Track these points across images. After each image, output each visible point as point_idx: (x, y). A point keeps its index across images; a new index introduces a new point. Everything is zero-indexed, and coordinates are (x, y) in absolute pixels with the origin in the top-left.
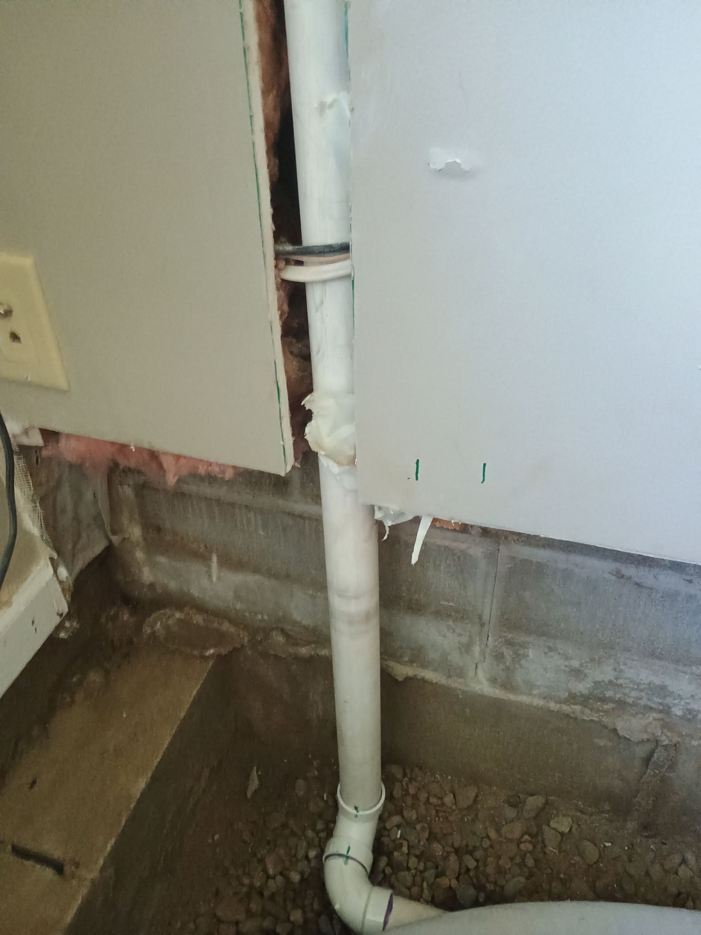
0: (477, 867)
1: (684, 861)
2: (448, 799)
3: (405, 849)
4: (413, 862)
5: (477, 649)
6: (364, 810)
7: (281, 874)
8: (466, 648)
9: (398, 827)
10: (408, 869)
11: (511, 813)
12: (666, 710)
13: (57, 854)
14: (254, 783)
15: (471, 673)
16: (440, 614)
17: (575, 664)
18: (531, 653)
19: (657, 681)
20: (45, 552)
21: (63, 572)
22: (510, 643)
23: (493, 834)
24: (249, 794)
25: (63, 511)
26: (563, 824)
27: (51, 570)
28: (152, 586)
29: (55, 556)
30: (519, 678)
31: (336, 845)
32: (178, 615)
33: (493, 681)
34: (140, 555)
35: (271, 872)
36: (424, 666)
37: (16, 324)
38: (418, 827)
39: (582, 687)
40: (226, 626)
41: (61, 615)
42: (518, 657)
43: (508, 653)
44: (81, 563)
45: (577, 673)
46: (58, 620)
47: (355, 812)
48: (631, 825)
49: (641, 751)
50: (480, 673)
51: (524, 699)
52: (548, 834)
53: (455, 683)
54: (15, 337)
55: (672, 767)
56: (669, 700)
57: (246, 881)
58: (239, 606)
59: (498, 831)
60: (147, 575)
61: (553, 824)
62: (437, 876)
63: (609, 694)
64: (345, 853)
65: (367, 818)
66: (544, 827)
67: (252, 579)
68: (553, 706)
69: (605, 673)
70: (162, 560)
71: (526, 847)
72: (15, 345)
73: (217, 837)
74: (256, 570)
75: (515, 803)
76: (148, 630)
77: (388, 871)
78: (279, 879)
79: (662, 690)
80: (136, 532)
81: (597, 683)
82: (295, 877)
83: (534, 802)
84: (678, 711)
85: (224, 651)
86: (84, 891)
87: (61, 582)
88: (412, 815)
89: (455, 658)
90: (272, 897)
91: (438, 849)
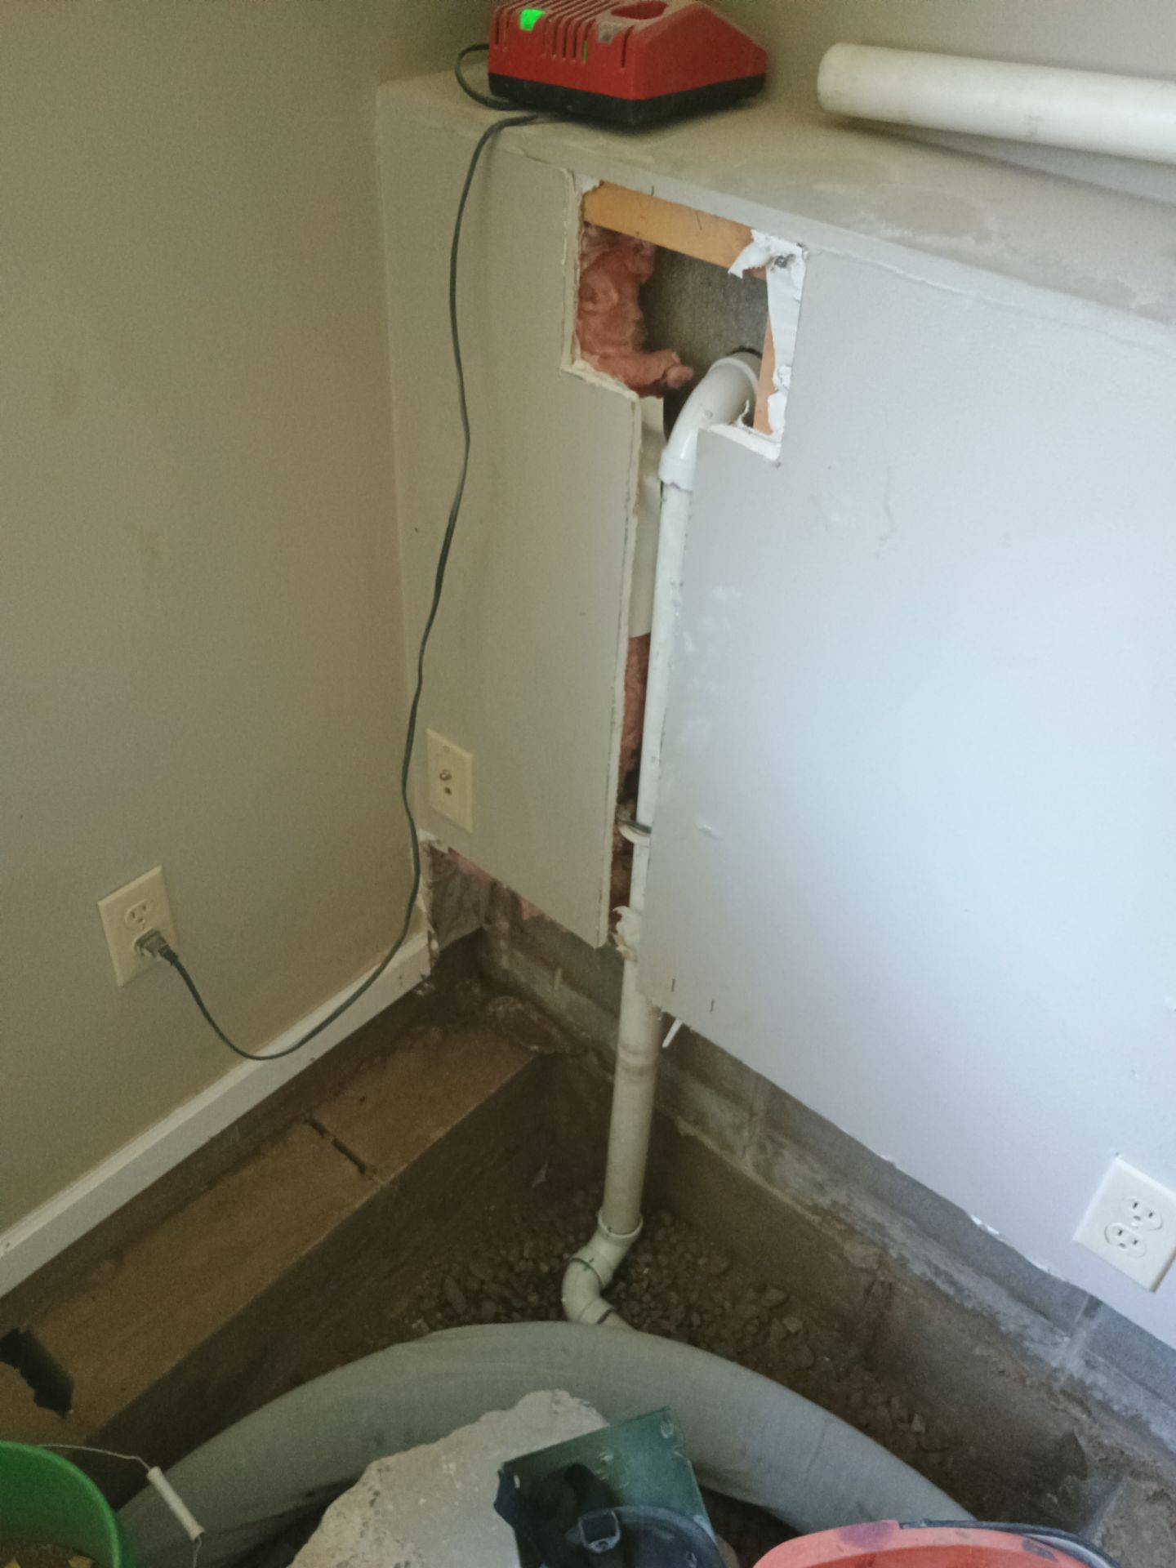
0: (699, 1326)
1: (888, 1403)
2: (702, 1261)
3: (645, 1285)
4: (647, 1298)
5: (746, 1134)
6: (617, 1233)
7: (534, 1260)
8: (738, 1129)
9: (648, 1265)
10: (640, 1302)
11: (751, 1294)
12: (884, 1249)
13: (364, 1157)
14: (542, 1177)
15: (740, 1153)
16: (721, 1092)
17: (819, 1178)
18: (787, 1154)
19: (879, 1220)
20: (426, 926)
21: (435, 945)
22: (772, 1139)
23: (728, 1305)
24: (534, 1185)
25: (451, 895)
26: (793, 1324)
27: (426, 940)
28: (506, 973)
29: (433, 931)
30: (776, 1171)
31: (585, 1254)
32: (519, 1006)
33: (757, 1167)
34: (503, 944)
35: (526, 1254)
36: (706, 1131)
37: (450, 785)
38: (665, 1272)
39: (824, 1202)
40: (555, 1031)
41: (423, 976)
42: (777, 1154)
43: (770, 1148)
44: (453, 937)
45: (820, 1187)
46: (418, 980)
47: (607, 1232)
48: (853, 1352)
49: (865, 1280)
50: (748, 1157)
51: (778, 1193)
52: (775, 1328)
53: (725, 1156)
54: (448, 791)
55: (888, 1305)
56: (887, 1240)
57: (503, 1252)
58: (570, 1018)
59: (733, 1305)
60: (504, 962)
61: (785, 1321)
62: (662, 1317)
63: (842, 1215)
64: (587, 1260)
65: (616, 1242)
66: (775, 1320)
67: (584, 1001)
68: (799, 1208)
69: (841, 1196)
70: (519, 954)
71: (751, 1329)
72: (446, 795)
73: (493, 1207)
74: (590, 996)
75: (762, 1289)
76: (491, 1009)
77: (623, 1296)
78: (531, 1264)
79: (881, 1229)
80: (504, 925)
81: (835, 1203)
82: (545, 1268)
83: (774, 1295)
84: (894, 1253)
85: (546, 1051)
86: (374, 1192)
87: (431, 951)
88: (663, 1260)
89: (729, 1134)
90: (519, 1275)
91: (674, 1297)
